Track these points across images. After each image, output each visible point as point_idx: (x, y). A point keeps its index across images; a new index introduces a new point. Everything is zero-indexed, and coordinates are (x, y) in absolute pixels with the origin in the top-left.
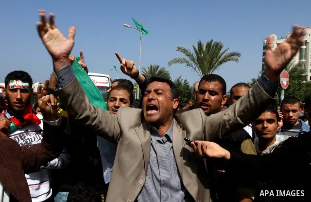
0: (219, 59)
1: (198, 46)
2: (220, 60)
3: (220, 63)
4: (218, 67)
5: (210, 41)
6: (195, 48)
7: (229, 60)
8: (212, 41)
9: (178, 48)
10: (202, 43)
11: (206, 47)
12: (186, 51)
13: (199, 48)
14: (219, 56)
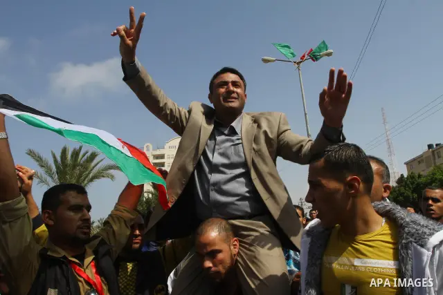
2: (91, 175)
6: (54, 157)
7: (103, 176)
8: (81, 148)
11: (72, 156)
12: (41, 159)
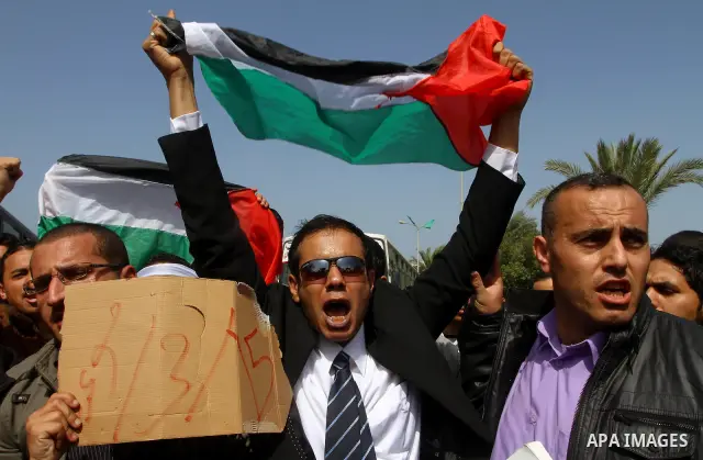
0: (652, 180)
1: (599, 153)
3: (658, 190)
4: (654, 200)
5: (627, 137)
9: (549, 163)
10: (607, 144)
13: (600, 159)
14: (652, 171)
